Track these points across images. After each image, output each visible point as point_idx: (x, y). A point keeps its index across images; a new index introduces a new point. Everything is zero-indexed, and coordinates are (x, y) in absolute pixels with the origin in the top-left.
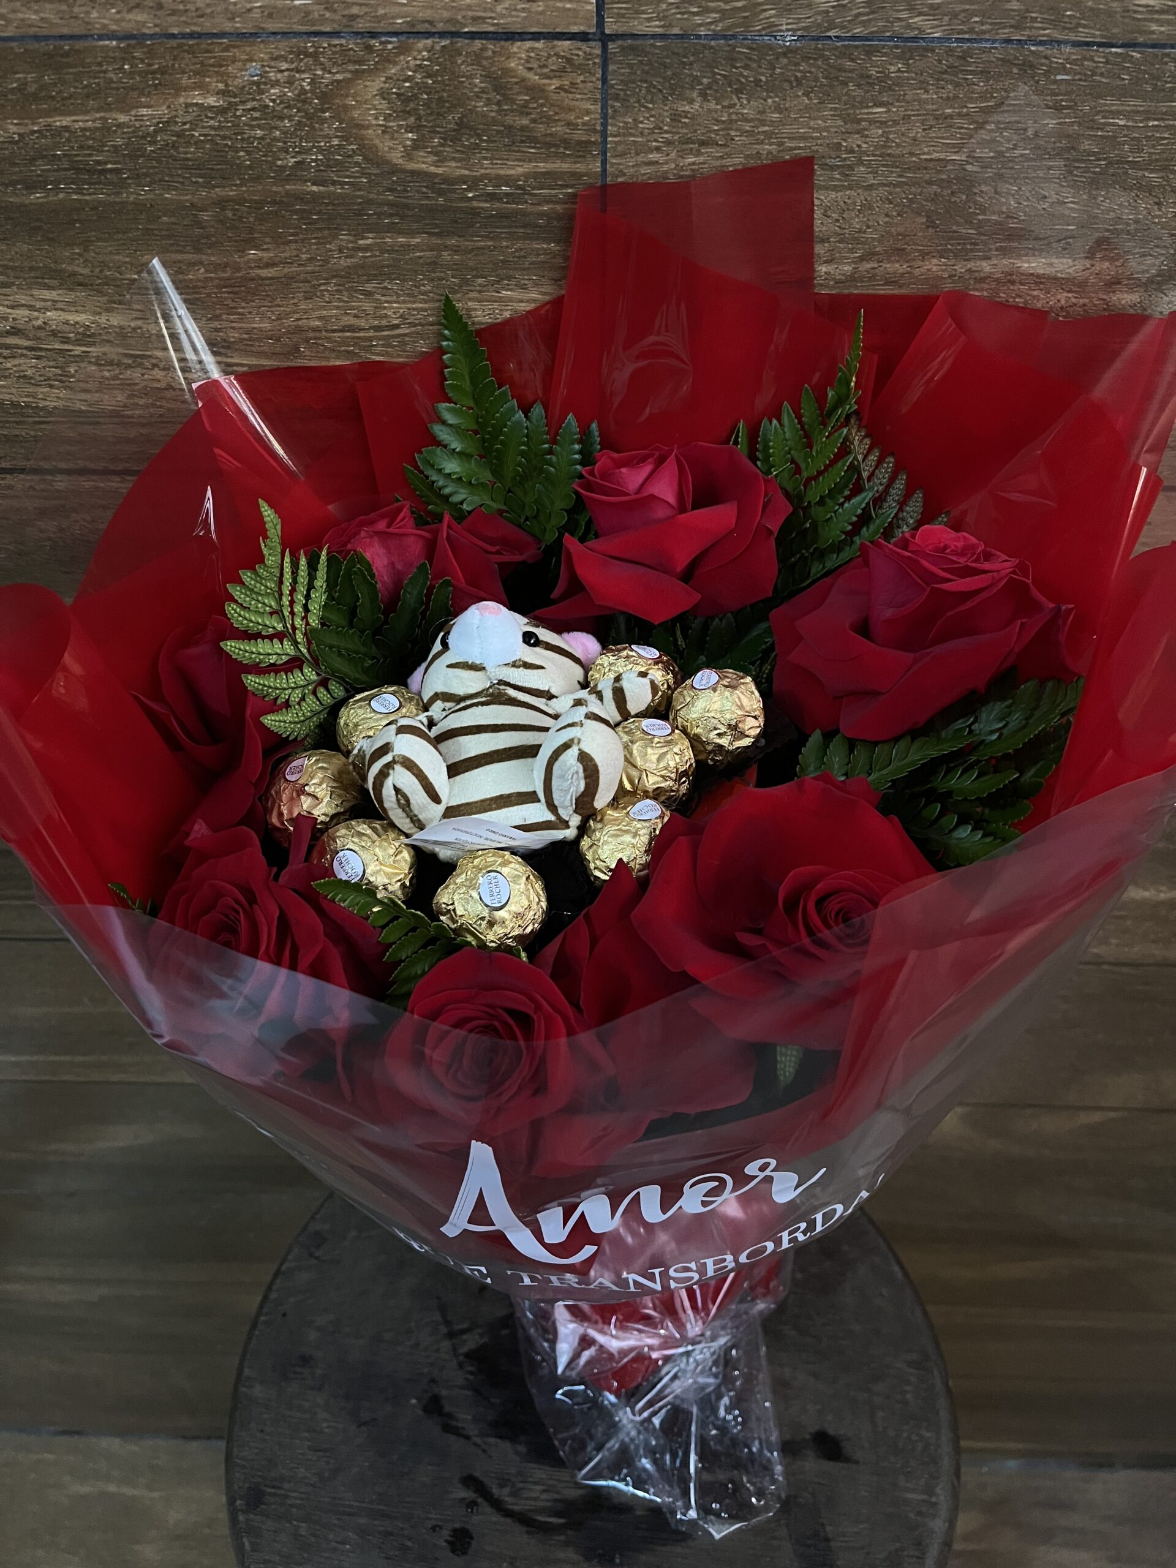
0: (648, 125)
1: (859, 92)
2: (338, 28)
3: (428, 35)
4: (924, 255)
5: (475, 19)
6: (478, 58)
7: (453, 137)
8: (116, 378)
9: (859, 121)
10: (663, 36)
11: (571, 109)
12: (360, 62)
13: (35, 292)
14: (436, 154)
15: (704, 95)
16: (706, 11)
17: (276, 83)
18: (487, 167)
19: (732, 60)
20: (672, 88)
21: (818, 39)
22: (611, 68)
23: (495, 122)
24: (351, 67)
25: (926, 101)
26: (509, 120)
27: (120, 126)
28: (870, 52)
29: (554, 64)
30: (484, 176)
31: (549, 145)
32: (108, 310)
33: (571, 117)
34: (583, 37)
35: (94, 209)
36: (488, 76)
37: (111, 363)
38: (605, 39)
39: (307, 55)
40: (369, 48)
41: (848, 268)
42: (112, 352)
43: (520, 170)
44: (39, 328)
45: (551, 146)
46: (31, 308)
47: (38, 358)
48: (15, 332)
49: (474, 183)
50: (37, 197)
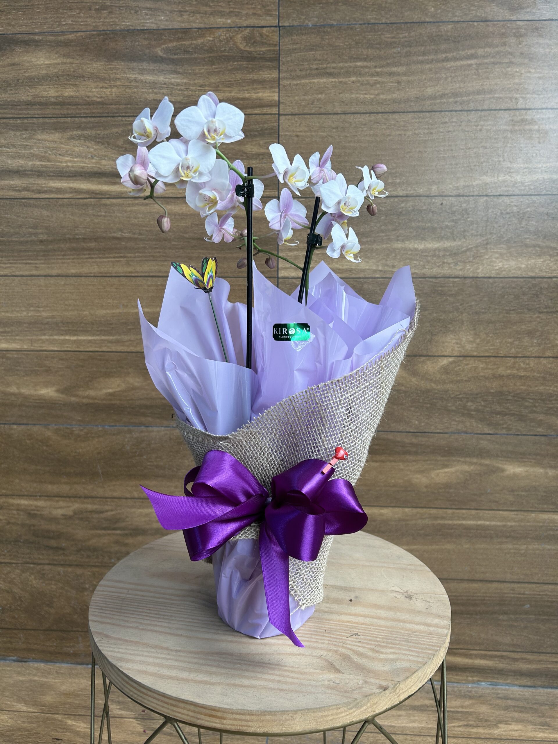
0: (287, 40)
1: (323, 34)
3: (250, 27)
4: (339, 62)
5: (258, 24)
6: (258, 31)
7: (253, 44)
9: (324, 39)
10: (289, 26)
13: (171, 75)
14: (249, 47)
15: (296, 35)
16: (296, 22)
17: (223, 36)
18: (258, 49)
19: (301, 29)
20: (291, 35)
21: (315, 26)
22: (280, 31)
23: (260, 41)
24: (236, 33)
25: (335, 35)
26: (263, 41)
27: (194, 43)
28: (324, 27)
29: (271, 31)
30: (258, 51)
32: (184, 79)
33: (274, 40)
34: (276, 27)
35: (186, 59)
36: (259, 33)
38: (279, 27)
39: (229, 31)
40: (239, 30)
41: (325, 66)
42: (182, 88)
43: (264, 49)
44: (169, 83)
45: (270, 45)
46: (169, 79)
48: (165, 84)
49: (256, 52)
50: (176, 56)
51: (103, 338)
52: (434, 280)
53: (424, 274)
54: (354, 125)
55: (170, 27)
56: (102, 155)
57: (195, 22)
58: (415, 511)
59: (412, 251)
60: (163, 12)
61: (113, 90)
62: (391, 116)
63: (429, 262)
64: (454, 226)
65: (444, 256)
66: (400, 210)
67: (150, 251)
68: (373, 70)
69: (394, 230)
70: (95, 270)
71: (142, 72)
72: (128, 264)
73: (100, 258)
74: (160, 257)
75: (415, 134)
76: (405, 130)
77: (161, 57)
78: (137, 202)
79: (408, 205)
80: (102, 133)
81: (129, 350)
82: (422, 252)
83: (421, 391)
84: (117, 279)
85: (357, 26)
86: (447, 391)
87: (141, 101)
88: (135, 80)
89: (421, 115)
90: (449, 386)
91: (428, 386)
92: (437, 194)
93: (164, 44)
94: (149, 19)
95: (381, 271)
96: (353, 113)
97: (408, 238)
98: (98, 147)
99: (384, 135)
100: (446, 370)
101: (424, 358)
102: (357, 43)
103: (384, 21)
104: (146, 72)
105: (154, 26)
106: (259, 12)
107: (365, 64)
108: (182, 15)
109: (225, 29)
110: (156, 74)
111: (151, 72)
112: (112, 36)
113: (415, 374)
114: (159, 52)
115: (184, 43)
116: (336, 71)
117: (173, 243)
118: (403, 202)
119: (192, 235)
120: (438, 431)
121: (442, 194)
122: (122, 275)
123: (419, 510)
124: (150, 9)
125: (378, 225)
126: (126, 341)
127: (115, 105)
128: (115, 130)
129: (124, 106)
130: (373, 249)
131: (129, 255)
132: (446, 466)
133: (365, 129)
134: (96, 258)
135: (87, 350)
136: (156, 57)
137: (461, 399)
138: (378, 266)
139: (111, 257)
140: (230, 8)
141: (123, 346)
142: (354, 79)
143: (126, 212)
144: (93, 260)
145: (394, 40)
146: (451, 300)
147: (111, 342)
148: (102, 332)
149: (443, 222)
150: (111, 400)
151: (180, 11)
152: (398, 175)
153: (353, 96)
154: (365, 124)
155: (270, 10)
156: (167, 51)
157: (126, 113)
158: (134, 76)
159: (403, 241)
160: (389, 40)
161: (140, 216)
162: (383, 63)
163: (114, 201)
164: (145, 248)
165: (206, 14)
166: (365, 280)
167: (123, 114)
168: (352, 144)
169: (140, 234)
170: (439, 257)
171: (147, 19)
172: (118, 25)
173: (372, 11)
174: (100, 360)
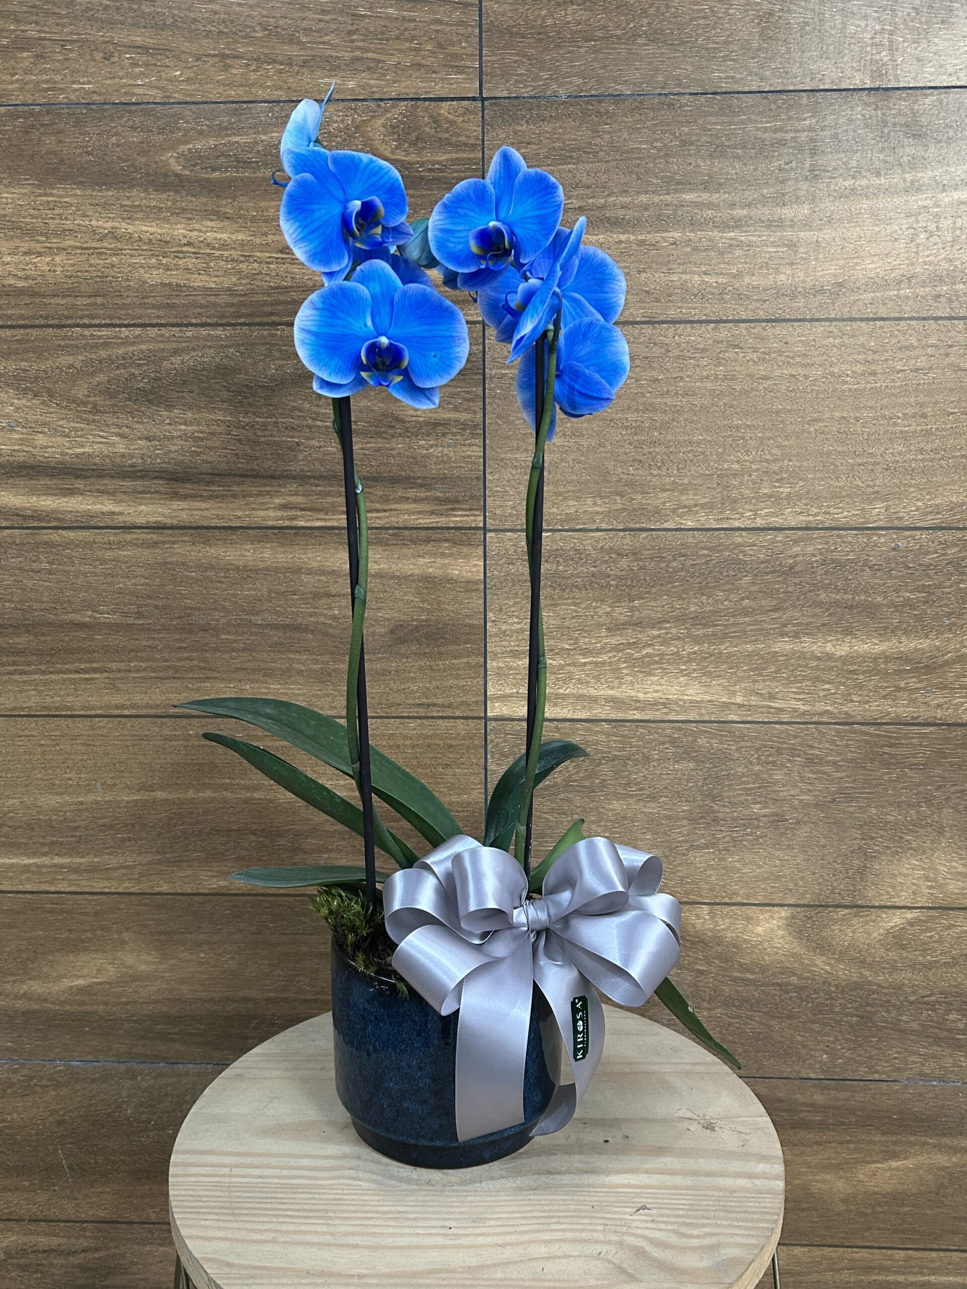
0: (503, 136)
1: (596, 119)
2: (366, 97)
3: (405, 99)
4: (638, 193)
5: (426, 92)
6: (427, 109)
7: (414, 144)
8: (234, 268)
9: (599, 132)
10: (509, 98)
11: (468, 130)
12: (374, 112)
13: (205, 223)
14: (406, 151)
15: (527, 122)
16: (526, 87)
17: (337, 121)
18: (428, 156)
19: (539, 107)
20: (514, 121)
21: (576, 97)
22: (486, 112)
23: (433, 136)
24: (370, 114)
25: (627, 122)
26: (439, 135)
27: (262, 141)
28: (600, 102)
29: (460, 111)
30: (428, 161)
31: (458, 146)
32: (238, 232)
33: (468, 133)
34: (474, 99)
35: (242, 180)
36: (431, 117)
37: (232, 260)
38: (483, 100)
39: (351, 109)
40: (379, 106)
41: (602, 201)
42: (235, 254)
43: (444, 158)
44: (202, 242)
45: (459, 146)
46: (200, 231)
47: (197, 258)
48: (189, 244)
49: (422, 164)
50: (216, 174)
51: (58, 860)
52: (872, 729)
53: (847, 713)
54: (676, 352)
55: (199, 98)
56: (36, 421)
57: (262, 86)
58: (817, 1252)
59: (819, 659)
60: (178, 58)
61: (58, 259)
62: (771, 331)
63: (861, 687)
64: (926, 602)
65: (899, 672)
66: (791, 561)
67: (166, 655)
68: (724, 214)
69: (776, 610)
70: (32, 700)
71: (130, 213)
72: (112, 686)
73: (43, 672)
74: (191, 670)
75: (832, 374)
76: (805, 366)
77: (177, 175)
78: (129, 537)
79: (810, 549)
80: (35, 366)
81: (120, 890)
82: (844, 664)
83: (837, 986)
84: (87, 722)
85: (684, 100)
86: (900, 987)
87: (129, 288)
88: (113, 234)
89: (848, 327)
90: (905, 977)
91: (855, 977)
92: (880, 524)
93: (186, 143)
94: (142, 75)
95: (740, 706)
96: (673, 322)
97: (808, 630)
98: (24, 402)
99: (751, 376)
100: (898, 940)
101: (847, 911)
102: (684, 143)
103: (754, 88)
104: (140, 215)
105: (157, 95)
106: (429, 61)
107: (705, 196)
108: (227, 67)
109: (341, 104)
110: (166, 220)
111: (153, 213)
112: (46, 120)
113: (823, 947)
114: (172, 161)
115: (238, 139)
116: (629, 215)
117: (223, 637)
118: (796, 542)
119: (270, 618)
120: (877, 1077)
121: (897, 523)
122: (98, 712)
123: (826, 1251)
124: (144, 49)
125: (734, 597)
126: (117, 869)
127: (64, 296)
128: (65, 360)
129: (87, 301)
130: (721, 653)
131: (114, 666)
132: (894, 1156)
133: (703, 362)
134: (31, 673)
135: (20, 888)
136: (166, 176)
137: (932, 1006)
138: (734, 693)
139: (69, 671)
140: (353, 49)
141: (107, 879)
142: (677, 235)
143: (103, 561)
144: (25, 678)
145: (779, 135)
146: (916, 776)
147: (77, 870)
148: (53, 848)
149: (897, 591)
150: (83, 1003)
151: (224, 57)
152: (785, 476)
153: (675, 277)
154: (704, 350)
155: (456, 56)
156: (195, 159)
157: (91, 317)
158: (109, 225)
159: (796, 635)
160: (768, 135)
161: (139, 571)
162: (751, 195)
163: (71, 534)
164: (152, 648)
165: (290, 64)
166: (701, 727)
167: (86, 321)
168: (669, 401)
169: (140, 615)
170: (885, 674)
171: (136, 77)
172: (62, 90)
173: (726, 58)
174: (52, 912)
